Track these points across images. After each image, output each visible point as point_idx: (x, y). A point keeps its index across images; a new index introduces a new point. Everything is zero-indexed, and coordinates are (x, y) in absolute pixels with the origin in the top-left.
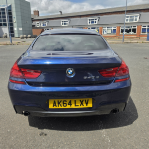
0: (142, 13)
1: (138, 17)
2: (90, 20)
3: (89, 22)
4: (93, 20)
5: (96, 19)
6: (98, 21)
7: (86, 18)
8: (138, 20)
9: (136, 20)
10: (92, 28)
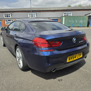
0: (37, 13)
1: (36, 15)
2: (5, 15)
3: (5, 17)
4: (8, 15)
5: (10, 15)
6: (11, 16)
7: (3, 13)
8: (36, 16)
9: (35, 16)
10: (8, 20)
